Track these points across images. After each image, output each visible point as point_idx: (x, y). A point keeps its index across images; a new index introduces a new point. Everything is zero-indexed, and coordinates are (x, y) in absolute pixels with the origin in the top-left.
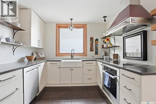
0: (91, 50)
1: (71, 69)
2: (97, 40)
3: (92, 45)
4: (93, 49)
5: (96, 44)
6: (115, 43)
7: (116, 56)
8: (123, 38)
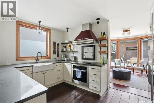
0: (54, 53)
1: (44, 72)
2: (58, 44)
3: (54, 48)
4: (55, 52)
5: (58, 48)
6: (73, 49)
7: (75, 58)
8: (82, 46)
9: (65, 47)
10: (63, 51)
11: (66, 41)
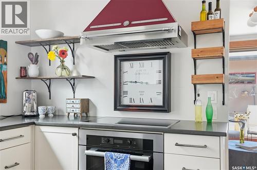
7: (86, 105)
9: (35, 60)
10: (23, 74)
11: (44, 34)
